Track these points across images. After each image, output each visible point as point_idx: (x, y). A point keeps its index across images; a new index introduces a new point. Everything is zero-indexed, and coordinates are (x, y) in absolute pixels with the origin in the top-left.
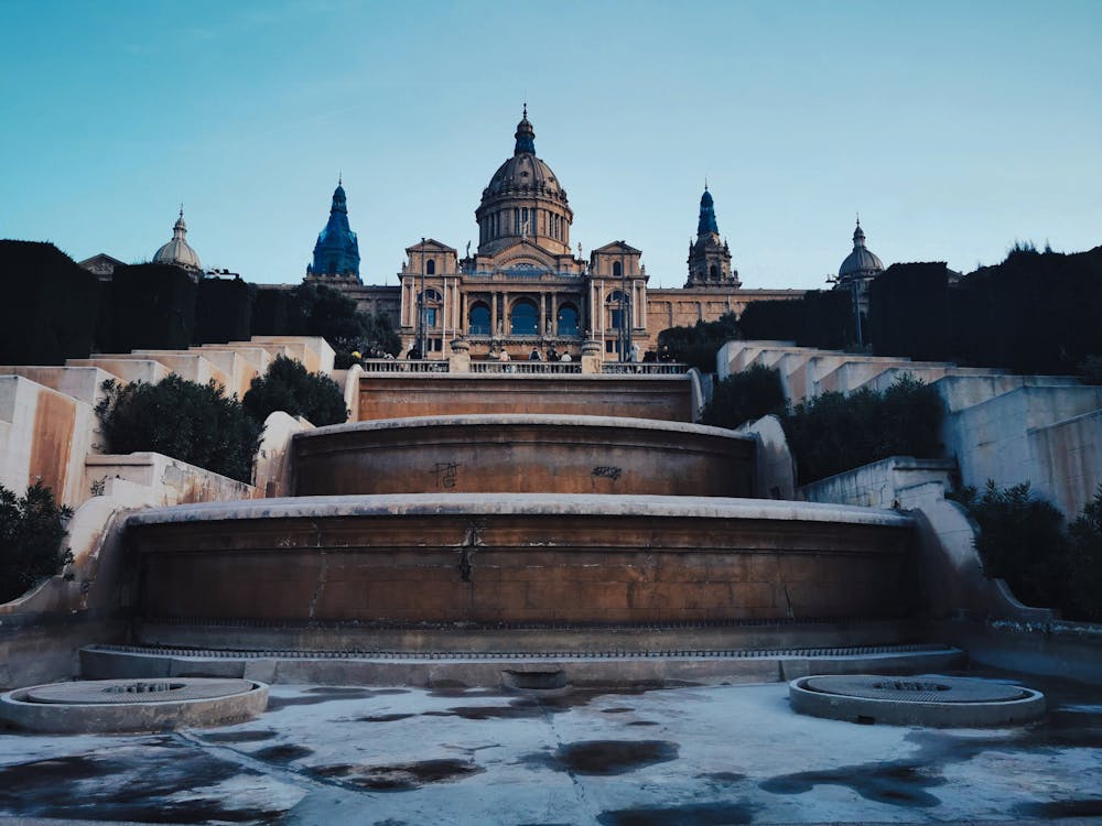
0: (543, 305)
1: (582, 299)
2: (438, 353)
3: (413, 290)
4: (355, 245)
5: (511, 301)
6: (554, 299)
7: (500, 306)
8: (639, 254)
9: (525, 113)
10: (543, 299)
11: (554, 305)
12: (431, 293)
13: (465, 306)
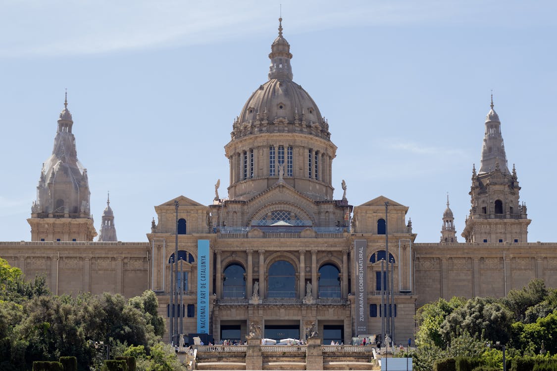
0: (302, 265)
1: (345, 258)
2: (191, 320)
3: (163, 251)
4: (84, 178)
5: (267, 261)
6: (314, 257)
7: (256, 264)
8: (405, 210)
9: (280, 29)
10: (302, 257)
11: (314, 265)
12: (182, 254)
13: (219, 266)
